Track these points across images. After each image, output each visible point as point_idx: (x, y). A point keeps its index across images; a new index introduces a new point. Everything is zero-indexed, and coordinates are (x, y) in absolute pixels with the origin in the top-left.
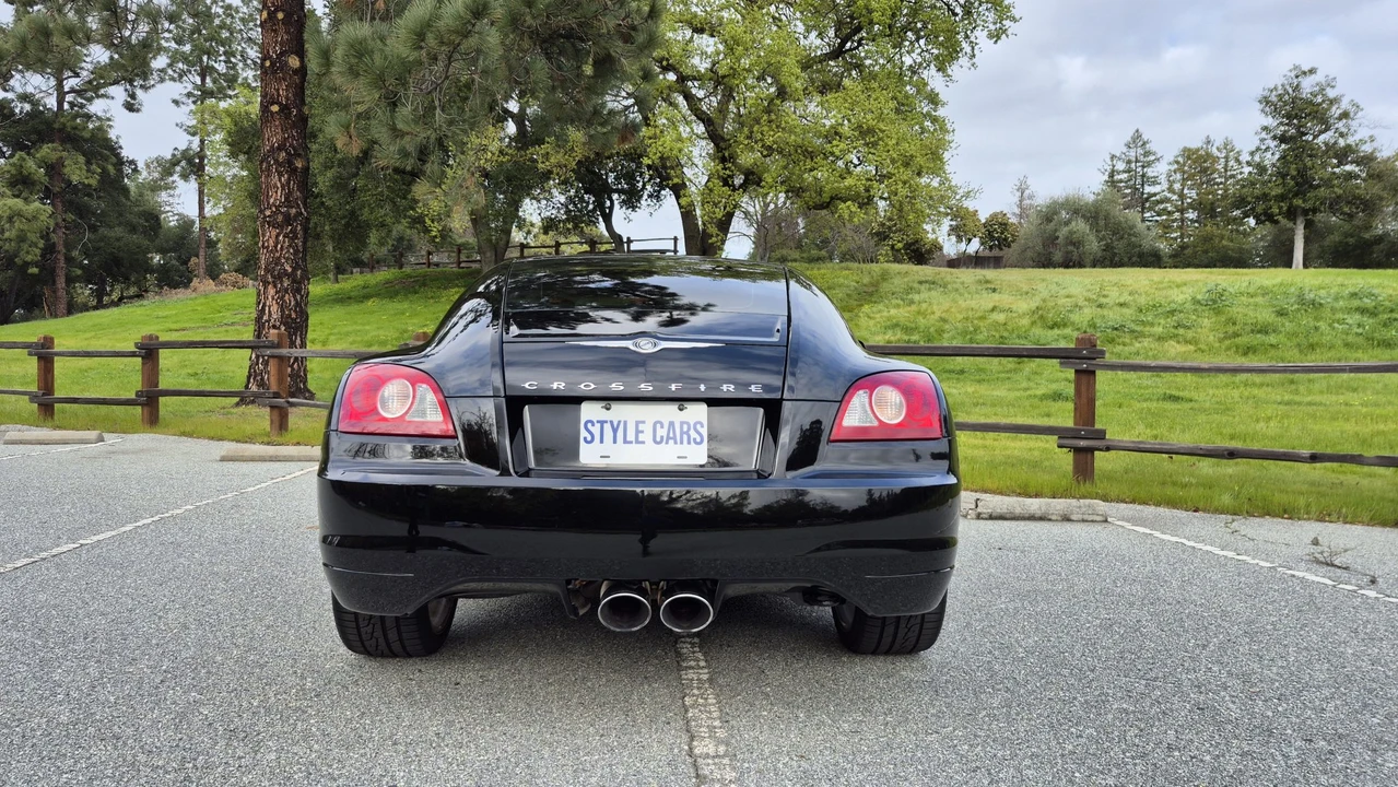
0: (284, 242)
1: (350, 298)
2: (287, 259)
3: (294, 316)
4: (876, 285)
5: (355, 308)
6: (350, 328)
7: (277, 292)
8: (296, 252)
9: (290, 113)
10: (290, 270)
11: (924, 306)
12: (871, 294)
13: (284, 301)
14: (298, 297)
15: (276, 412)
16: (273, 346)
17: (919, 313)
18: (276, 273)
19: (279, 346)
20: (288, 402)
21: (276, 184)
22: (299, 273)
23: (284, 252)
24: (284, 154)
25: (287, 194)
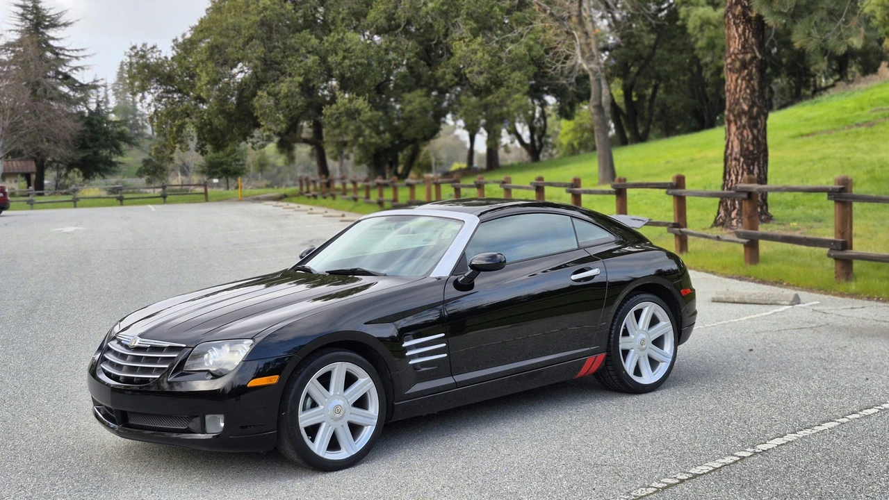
0: (742, 84)
2: (745, 99)
3: (751, 148)
7: (737, 129)
8: (753, 91)
10: (746, 108)
13: (743, 136)
14: (755, 131)
18: (736, 112)
21: (734, 35)
22: (755, 110)
23: (742, 93)
24: (739, 8)
25: (743, 42)
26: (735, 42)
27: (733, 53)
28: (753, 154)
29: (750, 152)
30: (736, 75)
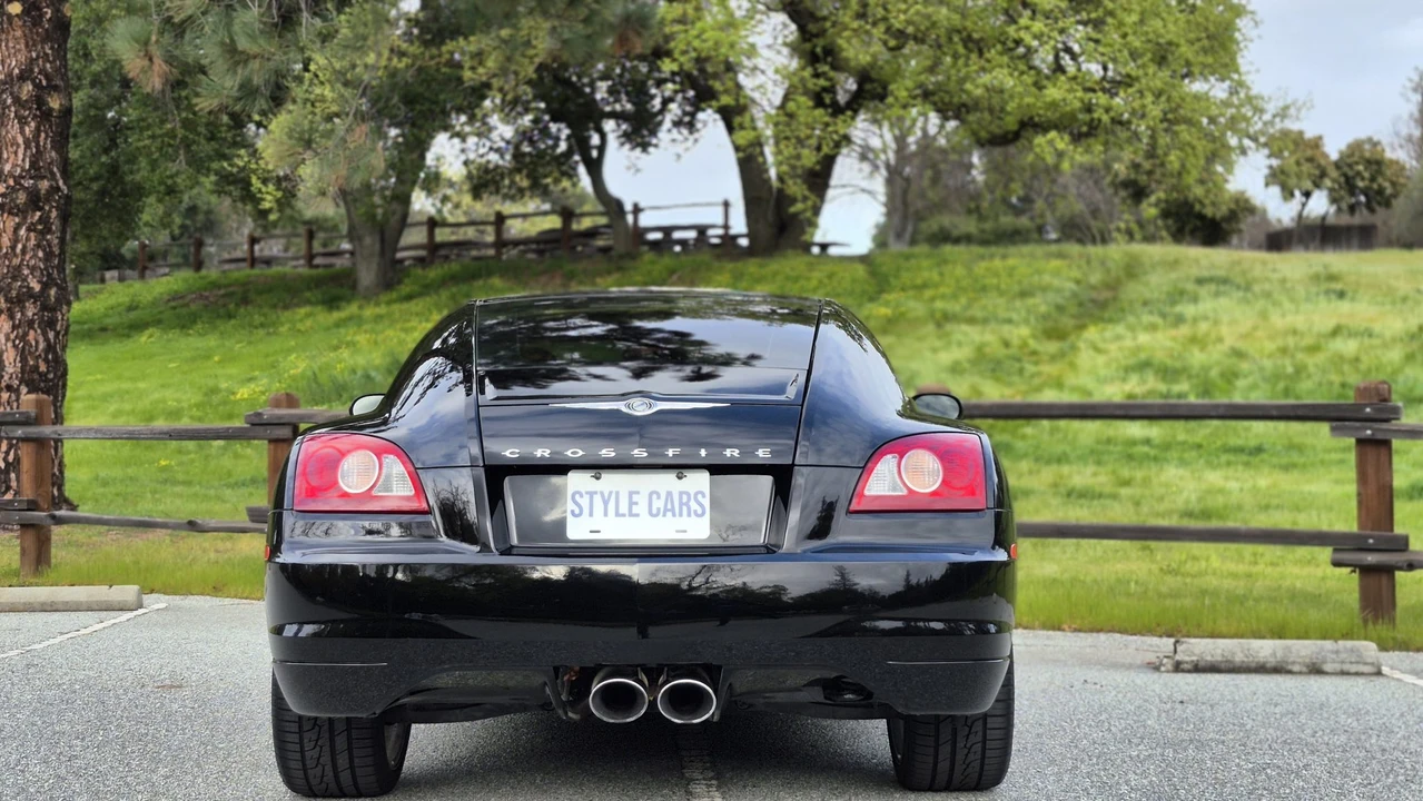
0: (28, 239)
1: (104, 329)
2: (33, 269)
3: (43, 368)
4: (1113, 286)
5: (114, 348)
6: (108, 388)
8: (49, 256)
9: (42, 15)
10: (37, 287)
11: (1203, 327)
12: (1103, 305)
13: (27, 343)
14: (51, 335)
15: (31, 536)
16: (27, 421)
17: (1193, 340)
19: (37, 421)
20: (53, 517)
21: (14, 138)
22: (53, 292)
23: (27, 257)
24: (28, 87)
25: (33, 155)
26: (16, 153)
27: (11, 174)
28: (47, 380)
29: (40, 374)
30: (17, 220)
